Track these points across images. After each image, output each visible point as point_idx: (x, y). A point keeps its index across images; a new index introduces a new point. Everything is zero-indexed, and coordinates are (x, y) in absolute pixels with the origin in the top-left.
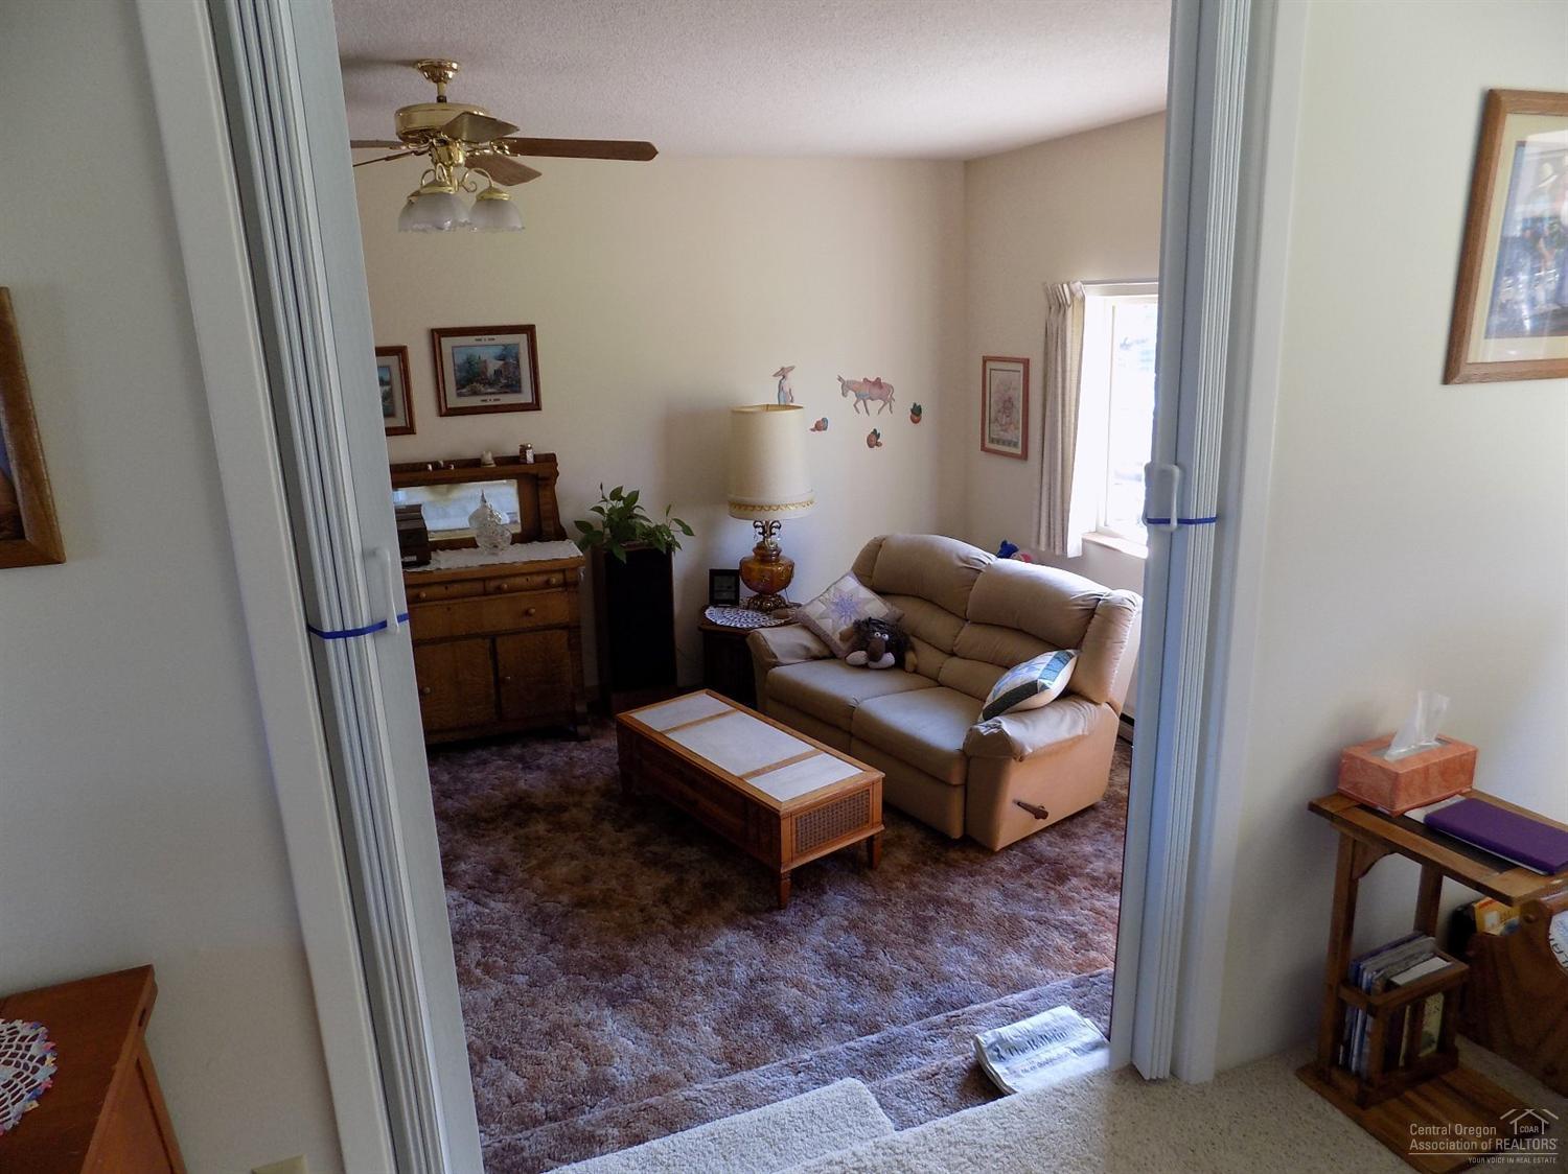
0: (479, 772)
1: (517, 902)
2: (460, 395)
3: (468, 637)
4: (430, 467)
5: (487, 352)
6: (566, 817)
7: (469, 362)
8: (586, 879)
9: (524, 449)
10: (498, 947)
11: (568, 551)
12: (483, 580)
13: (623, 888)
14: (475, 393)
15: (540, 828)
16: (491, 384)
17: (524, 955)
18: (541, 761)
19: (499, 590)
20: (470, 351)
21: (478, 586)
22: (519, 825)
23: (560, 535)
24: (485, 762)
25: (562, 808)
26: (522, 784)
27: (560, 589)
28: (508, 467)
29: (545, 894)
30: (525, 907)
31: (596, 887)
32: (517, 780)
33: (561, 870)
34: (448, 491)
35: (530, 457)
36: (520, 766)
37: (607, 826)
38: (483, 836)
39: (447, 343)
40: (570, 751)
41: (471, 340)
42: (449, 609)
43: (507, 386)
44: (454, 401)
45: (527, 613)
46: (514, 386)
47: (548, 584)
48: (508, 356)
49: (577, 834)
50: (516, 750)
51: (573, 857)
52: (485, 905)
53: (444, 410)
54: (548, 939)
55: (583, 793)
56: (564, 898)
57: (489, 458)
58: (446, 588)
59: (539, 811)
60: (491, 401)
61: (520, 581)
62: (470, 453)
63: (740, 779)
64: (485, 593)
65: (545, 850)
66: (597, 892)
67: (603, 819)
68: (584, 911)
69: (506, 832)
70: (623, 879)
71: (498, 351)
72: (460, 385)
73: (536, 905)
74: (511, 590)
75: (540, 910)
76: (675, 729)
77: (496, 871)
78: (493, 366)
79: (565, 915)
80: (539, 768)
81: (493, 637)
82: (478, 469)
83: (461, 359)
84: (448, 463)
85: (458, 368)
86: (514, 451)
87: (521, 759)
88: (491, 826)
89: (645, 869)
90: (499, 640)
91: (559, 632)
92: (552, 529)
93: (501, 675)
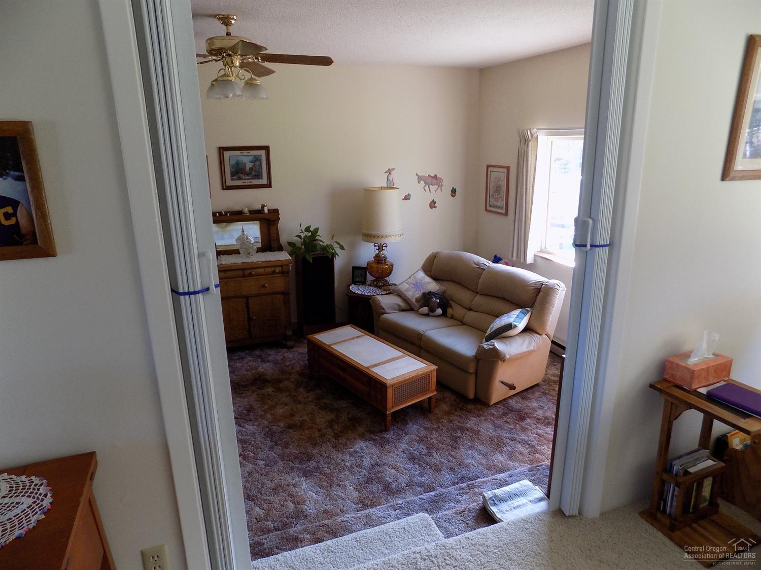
0: (240, 363)
1: (259, 425)
2: (232, 180)
3: (235, 297)
4: (218, 214)
5: (246, 159)
6: (282, 385)
7: (237, 163)
8: (292, 415)
9: (263, 206)
10: (250, 447)
11: (284, 256)
12: (243, 270)
13: (310, 419)
14: (240, 179)
15: (270, 390)
16: (248, 175)
17: (262, 451)
18: (270, 358)
19: (251, 274)
20: (238, 158)
21: (241, 273)
22: (259, 388)
23: (280, 249)
24: (242, 358)
25: (279, 381)
26: (260, 369)
27: (279, 275)
28: (256, 215)
29: (272, 422)
30: (263, 428)
31: (297, 419)
32: (258, 367)
33: (280, 411)
34: (226, 226)
35: (266, 211)
36: (260, 360)
37: (302, 390)
38: (242, 393)
39: (227, 154)
40: (284, 353)
41: (238, 153)
42: (226, 284)
43: (255, 175)
44: (230, 183)
45: (264, 286)
46: (258, 176)
47: (274, 272)
48: (257, 159)
49: (287, 393)
50: (257, 353)
51: (286, 404)
52: (243, 427)
53: (224, 187)
54: (274, 443)
55: (290, 374)
56: (282, 425)
57: (246, 210)
58: (225, 273)
59: (269, 382)
60: (247, 183)
61: (261, 270)
62: (237, 208)
63: (367, 368)
64: (244, 276)
65: (272, 401)
66: (297, 422)
67: (300, 387)
68: (291, 430)
69: (253, 392)
70: (310, 416)
71: (251, 158)
72: (233, 175)
73: (268, 427)
74: (257, 275)
75: (270, 430)
76: (335, 344)
77: (248, 411)
78: (249, 166)
79: (282, 432)
80: (269, 361)
81: (247, 298)
82: (240, 216)
83: (233, 162)
84: (226, 213)
85: (232, 167)
86: (258, 207)
87: (260, 357)
88: (246, 389)
89: (320, 411)
90: (250, 300)
91: (279, 296)
92: (276, 245)
93: (251, 316)
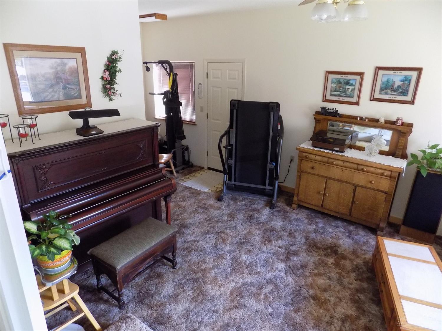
0: (332, 229)
1: (297, 282)
2: (380, 94)
3: (347, 182)
4: (359, 119)
5: (397, 79)
6: (343, 262)
7: (388, 81)
8: (325, 290)
9: (398, 120)
10: (276, 293)
11: (401, 164)
12: (358, 164)
13: (334, 303)
14: (386, 93)
15: (331, 261)
16: (394, 91)
17: (279, 302)
18: (356, 237)
19: (362, 170)
20: (389, 77)
21: (355, 166)
22: (325, 255)
24: (337, 227)
25: (344, 258)
26: (341, 242)
27: (386, 178)
28: (390, 124)
29: (307, 285)
30: (297, 286)
31: (326, 295)
32: (341, 239)
33: (321, 281)
34: (364, 129)
35: (399, 123)
36: (347, 234)
37: (353, 275)
38: (311, 252)
39: (381, 72)
40: (370, 238)
41: (391, 72)
42: (342, 170)
43: (401, 93)
44: (377, 96)
45: (371, 182)
46: (404, 93)
47: (382, 174)
48: (407, 80)
49: (340, 271)
50: (352, 228)
51: (330, 279)
52: (287, 276)
53: (372, 98)
54: (291, 302)
55: (358, 257)
56: (311, 292)
57: (382, 120)
58: (344, 163)
59: (336, 253)
60: (392, 97)
61: (372, 169)
62: (377, 117)
63: (400, 297)
64: (357, 170)
65: (323, 269)
66: (323, 298)
67: (355, 272)
68: (312, 301)
69: (319, 255)
70: (337, 300)
71: (402, 78)
72: (382, 89)
73: (300, 287)
74: (368, 172)
75: (300, 290)
76: (395, 256)
77: (302, 267)
78: (398, 83)
79: (305, 298)
80: (353, 239)
81: (356, 186)
82: (377, 123)
83: (385, 79)
84: (366, 118)
85: (383, 83)
86: (394, 119)
87: (350, 232)
88: (317, 250)
89: (349, 302)
90: (357, 188)
91: (382, 194)
92: (401, 153)
93: (355, 200)
